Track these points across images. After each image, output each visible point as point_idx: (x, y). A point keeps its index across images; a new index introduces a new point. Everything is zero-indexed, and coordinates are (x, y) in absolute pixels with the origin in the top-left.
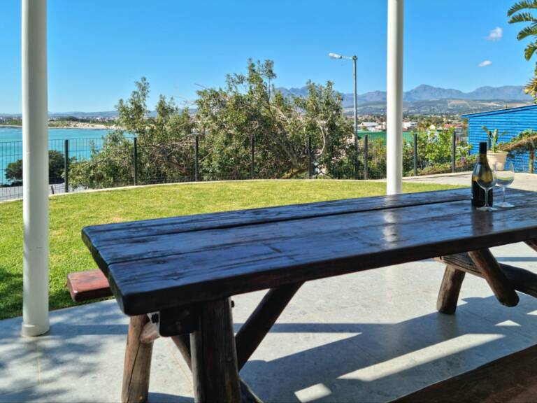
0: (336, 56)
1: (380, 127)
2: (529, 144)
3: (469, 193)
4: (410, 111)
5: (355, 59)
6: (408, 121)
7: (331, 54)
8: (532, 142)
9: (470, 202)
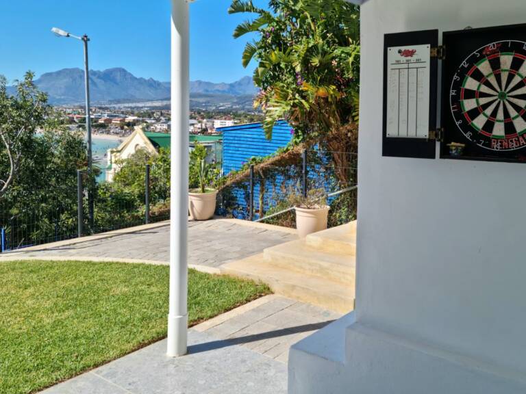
0: (62, 32)
1: (199, 125)
4: (234, 107)
5: (86, 40)
6: (229, 120)
7: (54, 29)
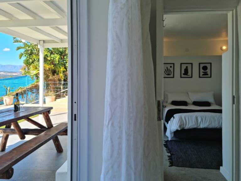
2: (22, 92)
3: (14, 109)
8: (23, 91)
9: (13, 111)
